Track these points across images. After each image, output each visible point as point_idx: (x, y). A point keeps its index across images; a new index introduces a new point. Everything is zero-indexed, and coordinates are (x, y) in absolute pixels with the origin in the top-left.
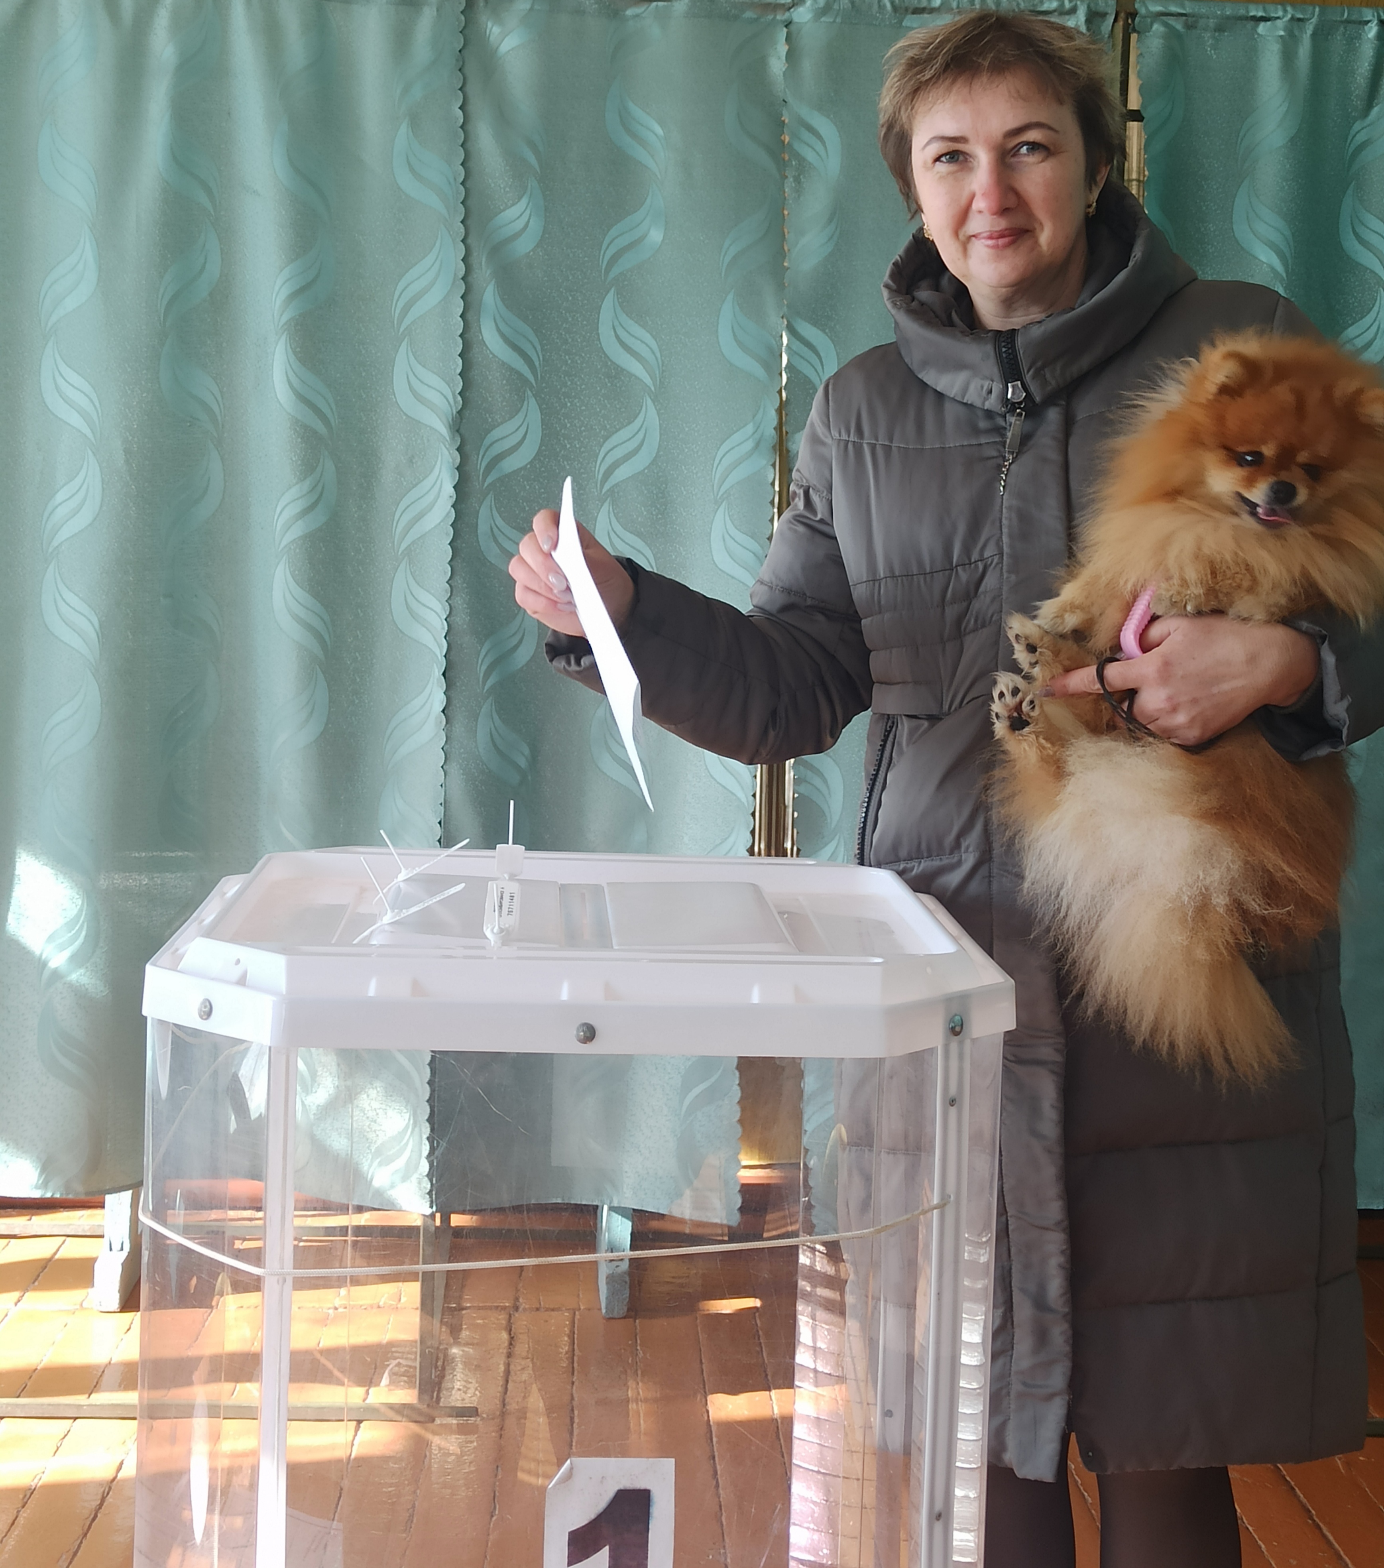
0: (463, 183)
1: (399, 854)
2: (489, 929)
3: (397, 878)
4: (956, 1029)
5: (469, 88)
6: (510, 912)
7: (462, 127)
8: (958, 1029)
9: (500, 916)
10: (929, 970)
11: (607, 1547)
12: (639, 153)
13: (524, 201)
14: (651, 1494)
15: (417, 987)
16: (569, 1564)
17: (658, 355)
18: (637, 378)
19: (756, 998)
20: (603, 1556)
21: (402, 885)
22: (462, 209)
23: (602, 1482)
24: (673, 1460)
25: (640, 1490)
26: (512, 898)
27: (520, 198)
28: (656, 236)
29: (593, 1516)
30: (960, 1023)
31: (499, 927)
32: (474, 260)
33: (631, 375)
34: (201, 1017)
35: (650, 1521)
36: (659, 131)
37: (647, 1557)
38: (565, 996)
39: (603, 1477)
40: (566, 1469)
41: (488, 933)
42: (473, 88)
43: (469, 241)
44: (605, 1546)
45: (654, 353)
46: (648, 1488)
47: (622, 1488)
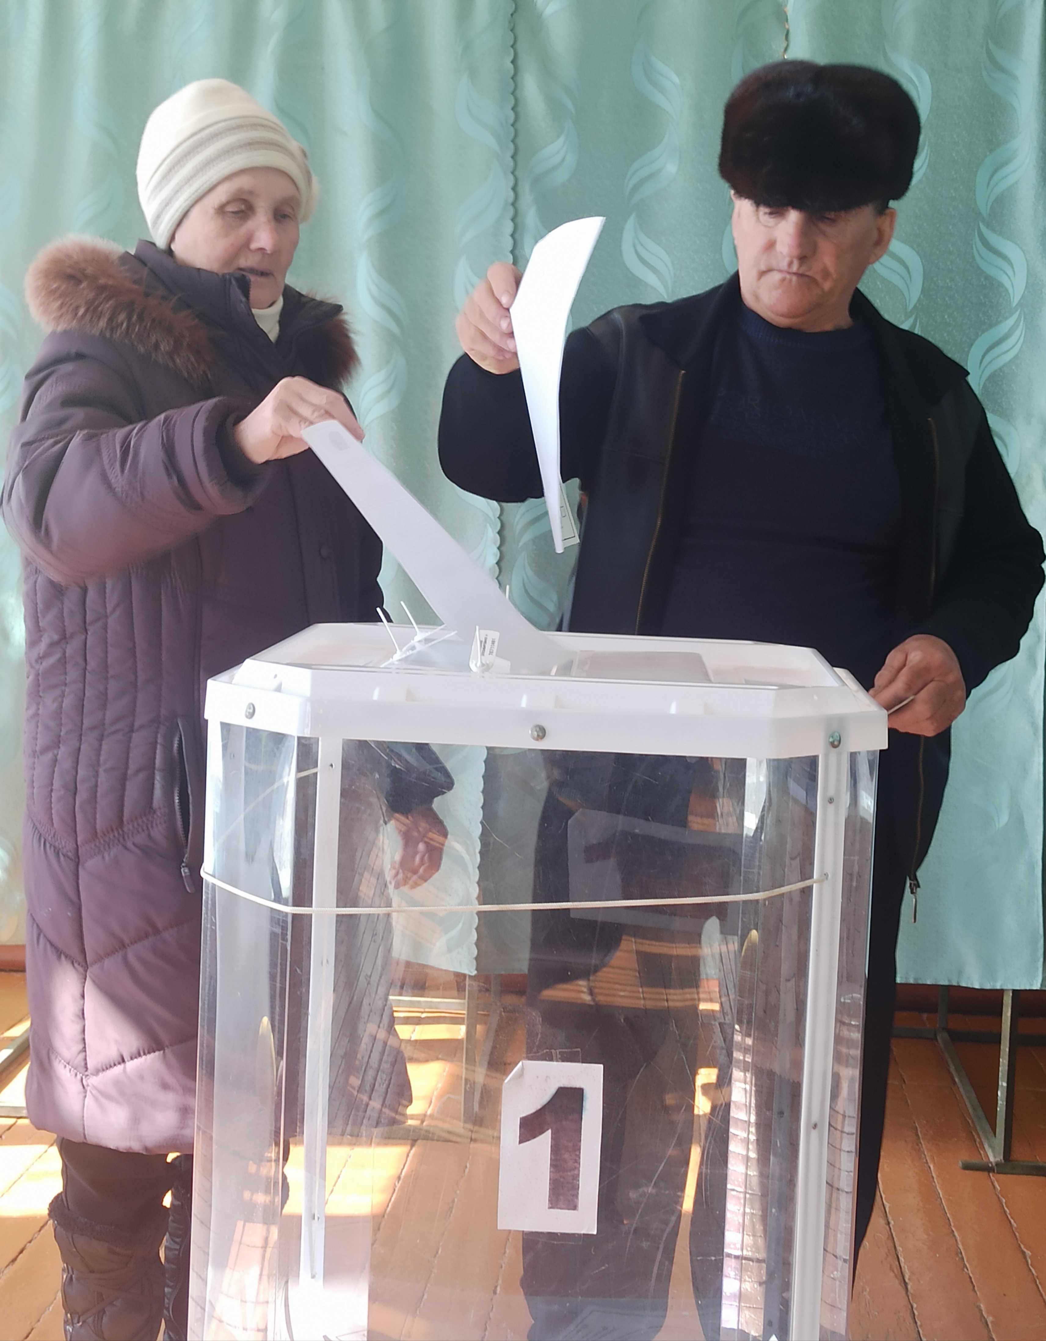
0: (513, 125)
1: (419, 628)
2: (474, 662)
3: (413, 640)
4: (835, 744)
5: (519, 46)
6: (491, 653)
7: (513, 78)
8: (836, 743)
9: (483, 654)
10: (815, 697)
11: (550, 1131)
12: (659, 99)
13: (562, 139)
14: (584, 1091)
15: (410, 695)
16: (521, 1142)
17: (671, 268)
18: (652, 287)
19: (673, 710)
20: (546, 1138)
21: (417, 645)
22: (512, 146)
23: (546, 1080)
24: (602, 1066)
25: (575, 1089)
26: (493, 642)
27: (558, 137)
28: (671, 168)
29: (539, 1107)
30: (838, 739)
31: (481, 662)
32: (520, 189)
33: (646, 285)
34: (247, 717)
35: (583, 1113)
36: (676, 80)
37: (580, 1140)
38: (524, 704)
39: (547, 1077)
40: (518, 1069)
41: (472, 666)
42: (522, 46)
43: (517, 173)
44: (548, 1129)
45: (666, 266)
46: (582, 1086)
47: (562, 1086)
